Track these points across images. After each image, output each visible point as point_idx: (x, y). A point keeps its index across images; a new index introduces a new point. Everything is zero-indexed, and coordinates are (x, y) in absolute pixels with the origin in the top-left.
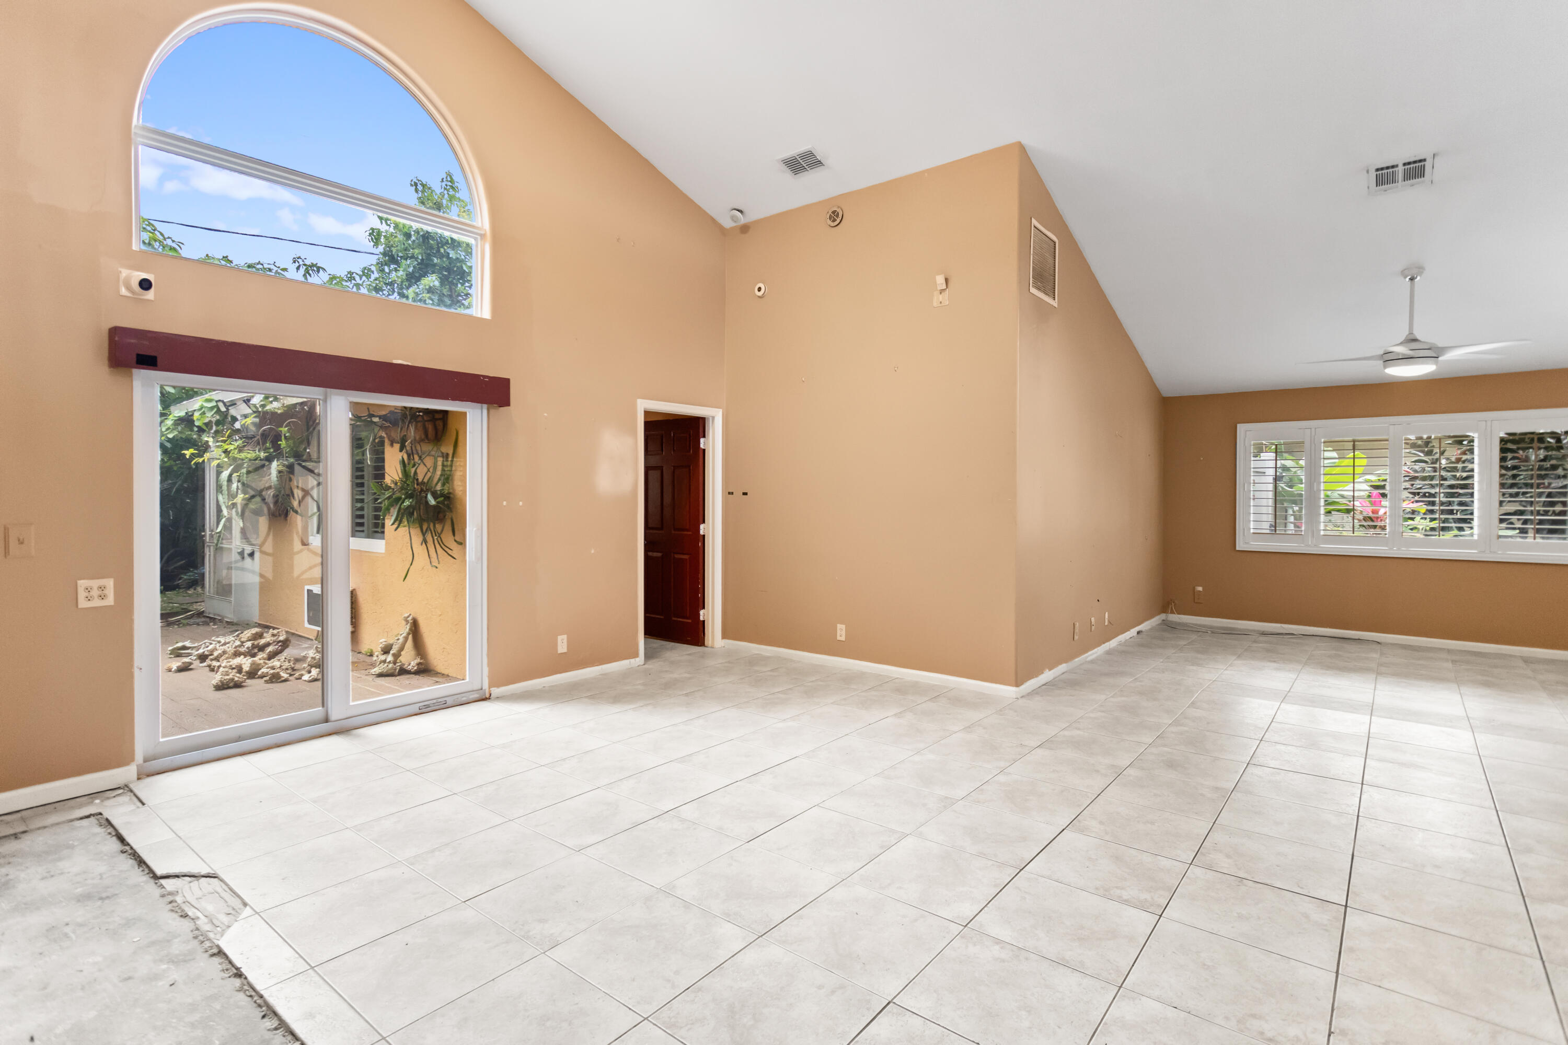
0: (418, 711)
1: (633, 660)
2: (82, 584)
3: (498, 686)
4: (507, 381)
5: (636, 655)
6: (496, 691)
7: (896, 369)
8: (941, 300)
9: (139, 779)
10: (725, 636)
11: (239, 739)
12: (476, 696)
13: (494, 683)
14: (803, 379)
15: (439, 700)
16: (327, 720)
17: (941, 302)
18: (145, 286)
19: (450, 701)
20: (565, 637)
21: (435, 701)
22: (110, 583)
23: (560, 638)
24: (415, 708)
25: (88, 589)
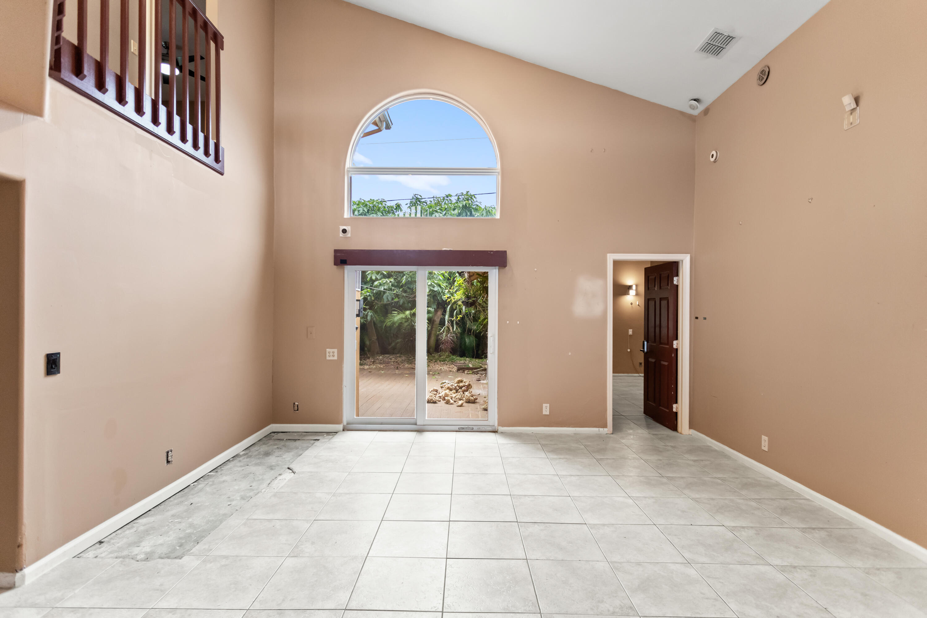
0: (457, 429)
1: (601, 429)
2: (328, 350)
3: (503, 426)
4: (505, 252)
5: (605, 426)
6: (501, 429)
7: (810, 201)
8: (851, 120)
9: (343, 430)
10: (691, 426)
11: (382, 424)
12: (490, 429)
13: (501, 424)
14: (741, 223)
15: (470, 427)
16: (416, 424)
17: (851, 124)
18: (344, 232)
19: (475, 428)
20: (548, 405)
21: (467, 427)
22: (336, 351)
23: (544, 405)
24: (456, 428)
25: (329, 353)
